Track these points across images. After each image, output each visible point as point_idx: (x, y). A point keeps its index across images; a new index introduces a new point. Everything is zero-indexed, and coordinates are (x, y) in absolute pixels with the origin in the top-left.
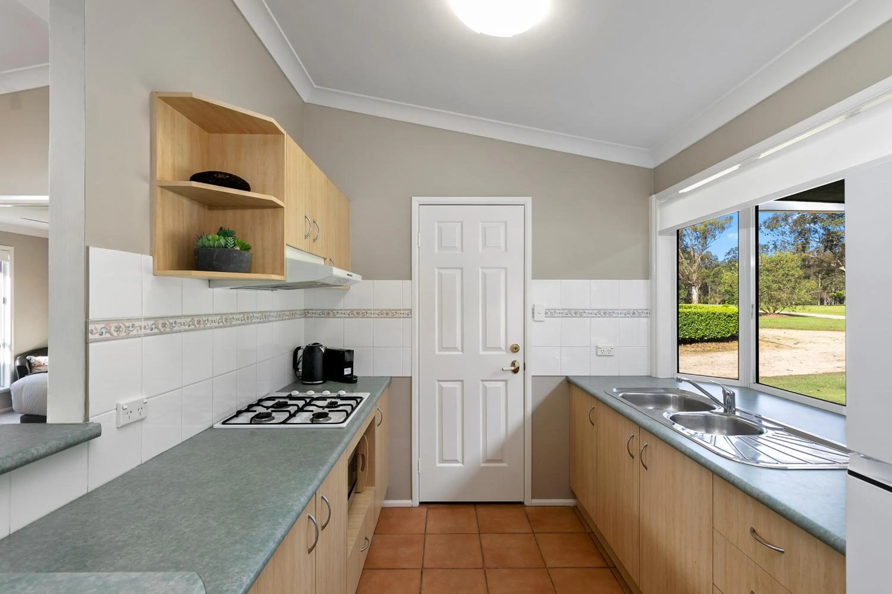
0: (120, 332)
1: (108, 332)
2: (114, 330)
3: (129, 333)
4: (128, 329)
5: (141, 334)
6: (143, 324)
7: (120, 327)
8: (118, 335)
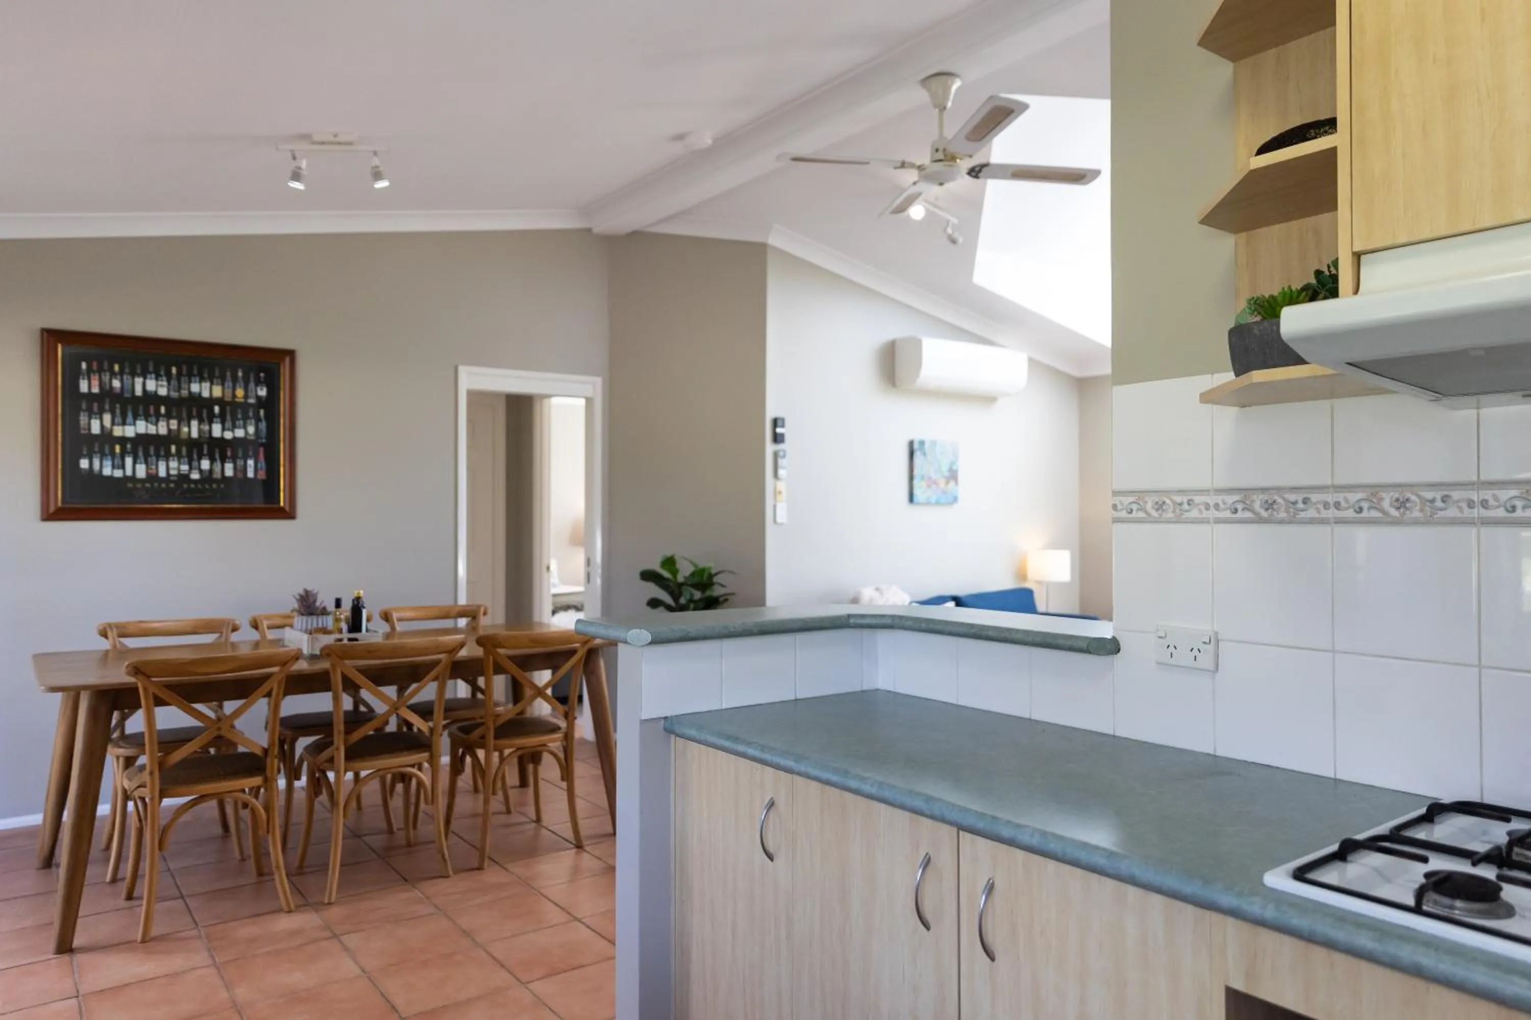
0: (1163, 511)
1: (1141, 509)
2: (1153, 508)
3: (1182, 514)
4: (1178, 507)
5: (1208, 519)
6: (1211, 500)
7: (1164, 503)
8: (1161, 515)
